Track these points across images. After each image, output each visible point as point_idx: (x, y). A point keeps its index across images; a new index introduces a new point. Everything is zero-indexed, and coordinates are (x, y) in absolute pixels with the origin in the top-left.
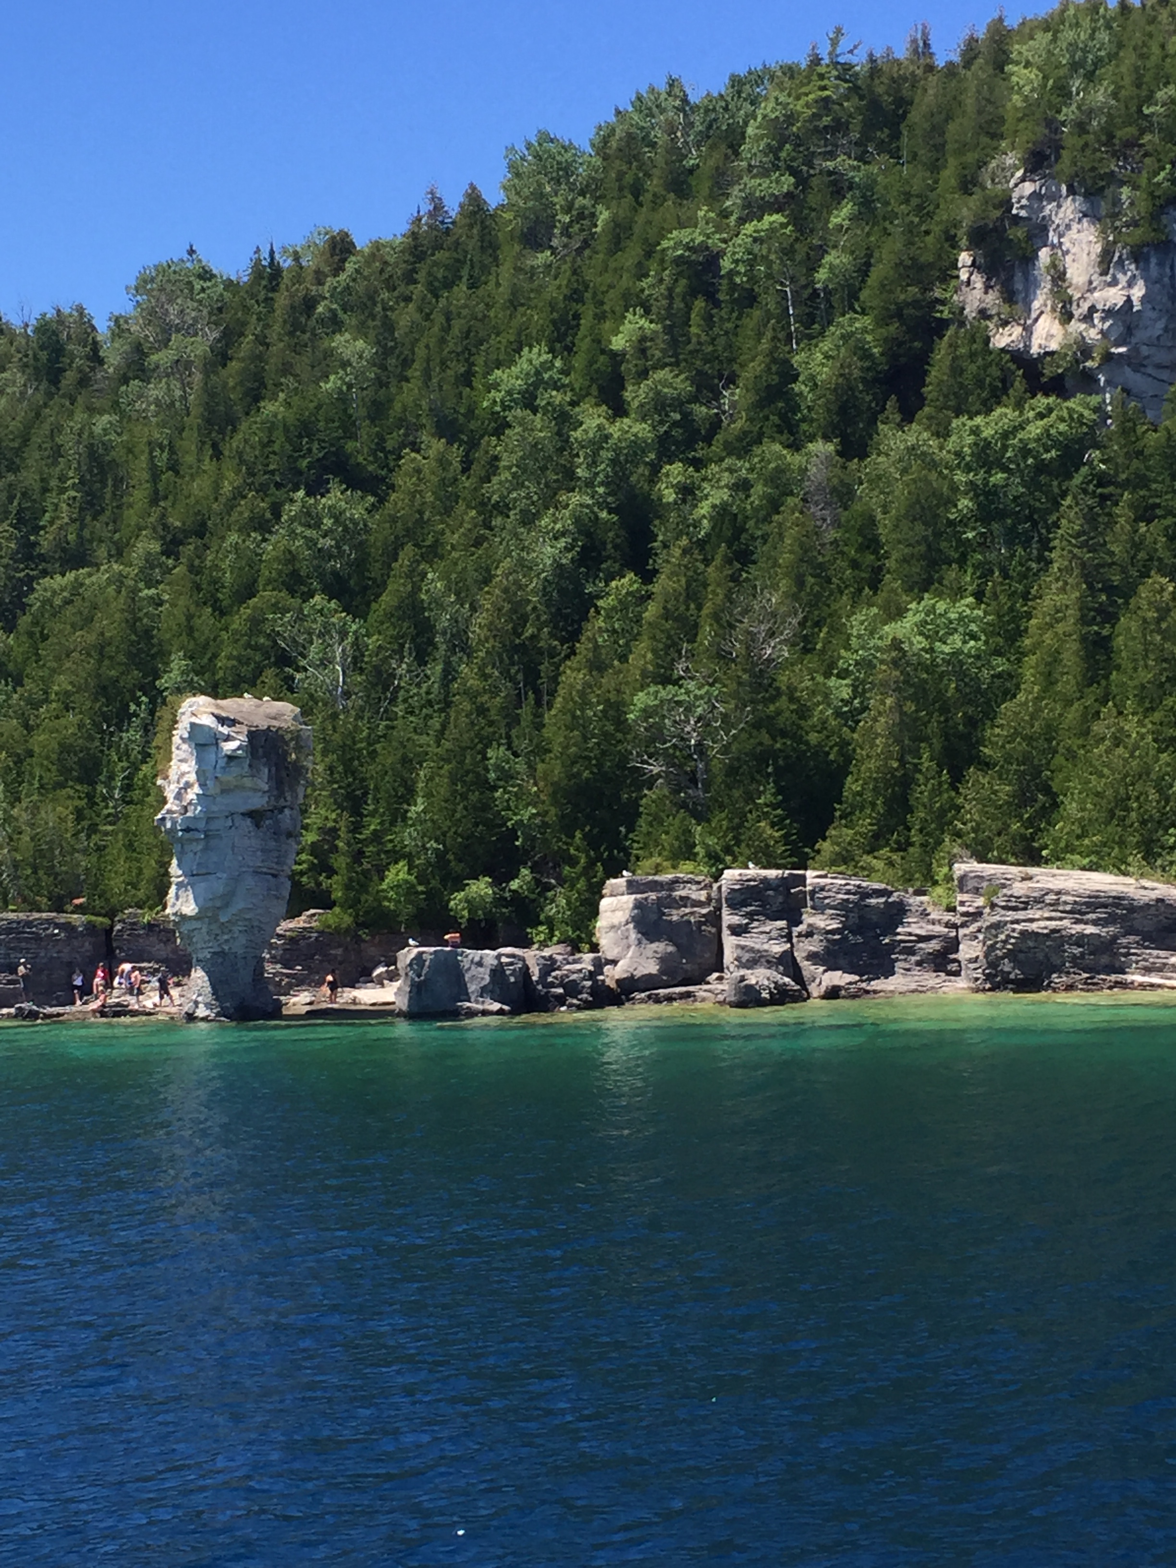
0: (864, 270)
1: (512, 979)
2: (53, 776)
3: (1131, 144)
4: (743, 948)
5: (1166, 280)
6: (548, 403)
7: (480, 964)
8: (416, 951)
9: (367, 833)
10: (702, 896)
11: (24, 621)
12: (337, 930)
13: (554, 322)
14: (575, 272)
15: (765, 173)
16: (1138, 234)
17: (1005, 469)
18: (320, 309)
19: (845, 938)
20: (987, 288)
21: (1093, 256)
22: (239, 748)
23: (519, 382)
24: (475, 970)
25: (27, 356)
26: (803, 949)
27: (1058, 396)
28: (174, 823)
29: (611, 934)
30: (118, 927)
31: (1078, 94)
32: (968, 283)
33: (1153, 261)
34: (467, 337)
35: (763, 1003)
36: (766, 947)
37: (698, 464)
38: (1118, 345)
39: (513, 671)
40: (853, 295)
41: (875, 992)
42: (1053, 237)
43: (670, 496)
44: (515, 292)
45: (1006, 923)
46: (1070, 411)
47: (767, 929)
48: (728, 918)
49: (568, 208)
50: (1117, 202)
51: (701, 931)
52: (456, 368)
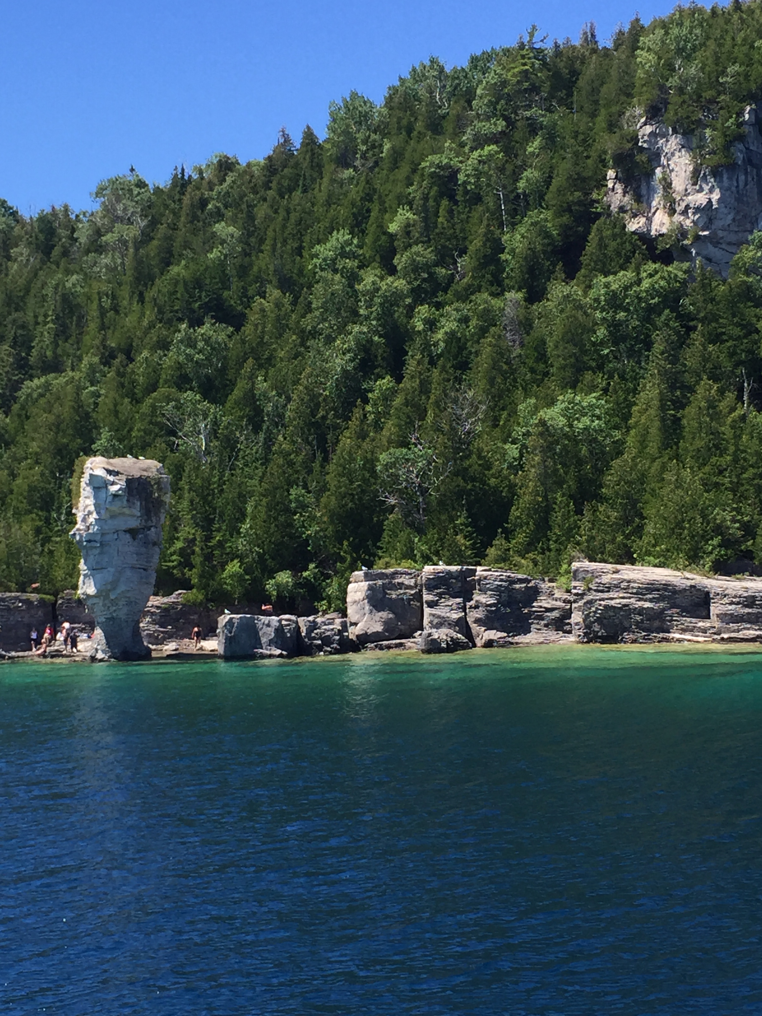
0: (548, 181)
1: (289, 635)
2: (24, 506)
3: (712, 101)
4: (434, 615)
5: (734, 189)
6: (344, 267)
7: (268, 625)
8: (229, 617)
9: (213, 542)
10: (412, 582)
11: (16, 407)
12: (194, 604)
13: (353, 214)
14: (367, 182)
15: (488, 119)
16: (715, 159)
17: (627, 310)
18: (210, 206)
19: (498, 609)
20: (625, 193)
21: (688, 173)
22: (119, 490)
23: (331, 253)
24: (265, 629)
25: (31, 237)
26: (473, 616)
27: (662, 263)
28: (81, 536)
29: (354, 606)
30: (60, 602)
31: (680, 69)
32: (613, 189)
33: (725, 176)
34: (300, 224)
35: (440, 651)
36: (448, 615)
37: (439, 306)
38: (703, 230)
39: (310, 439)
40: (542, 197)
41: (517, 643)
42: (663, 161)
43: (420, 326)
44: (330, 196)
45: (596, 600)
46: (669, 273)
47: (450, 604)
48: (427, 597)
49: (365, 142)
50: (702, 138)
51: (410, 605)
52: (292, 244)
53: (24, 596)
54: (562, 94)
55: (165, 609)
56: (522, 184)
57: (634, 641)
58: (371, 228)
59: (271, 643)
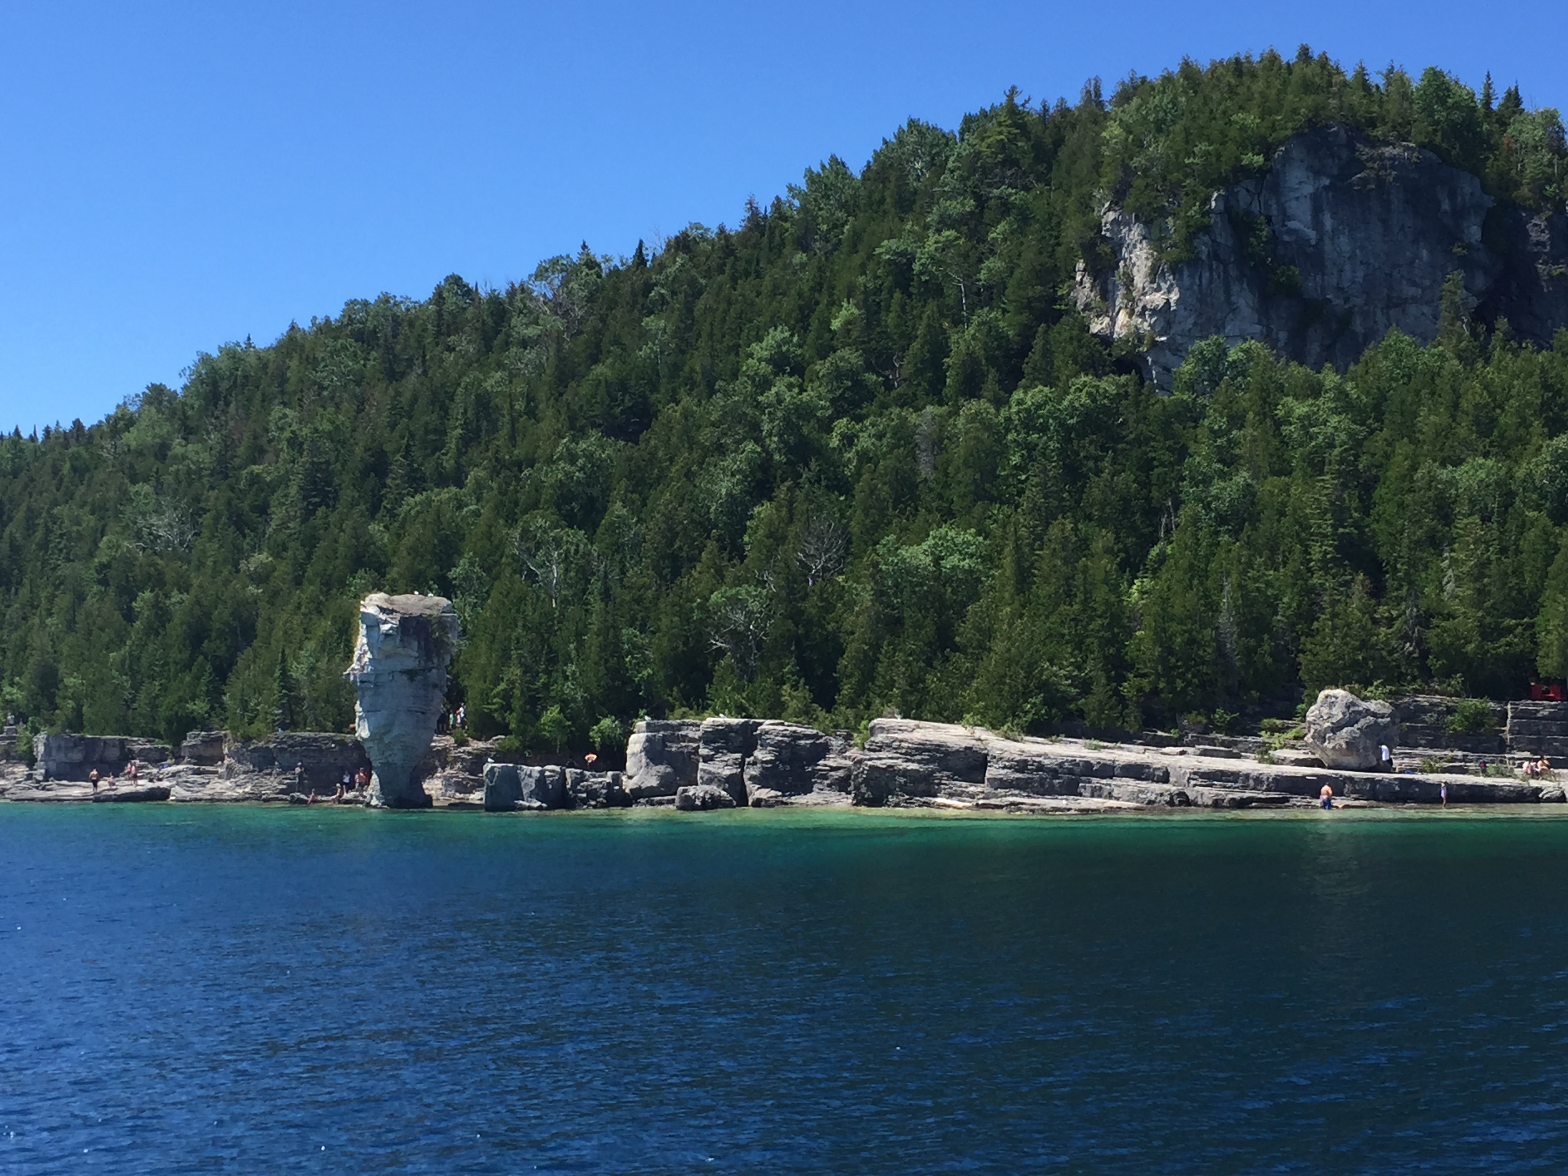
1: (551, 787)
3: (1179, 185)
4: (706, 771)
5: (1196, 288)
8: (490, 766)
12: (509, 750)
13: (799, 306)
15: (955, 197)
16: (1174, 253)
19: (775, 767)
20: (1092, 287)
21: (1148, 269)
22: (391, 628)
23: (767, 352)
24: (527, 780)
25: (480, 321)
26: (749, 772)
28: (355, 676)
29: (633, 759)
31: (1148, 146)
32: (1081, 283)
33: (1186, 273)
34: (740, 318)
35: (695, 808)
36: (721, 771)
37: (859, 419)
38: (1161, 336)
41: (792, 803)
42: (1126, 253)
43: (835, 442)
44: (776, 285)
47: (726, 758)
48: (704, 751)
50: (1164, 229)
51: (690, 758)
52: (728, 341)
53: (339, 737)
54: (1041, 168)
55: (477, 755)
56: (983, 275)
57: (897, 805)
58: (814, 324)
59: (532, 794)
